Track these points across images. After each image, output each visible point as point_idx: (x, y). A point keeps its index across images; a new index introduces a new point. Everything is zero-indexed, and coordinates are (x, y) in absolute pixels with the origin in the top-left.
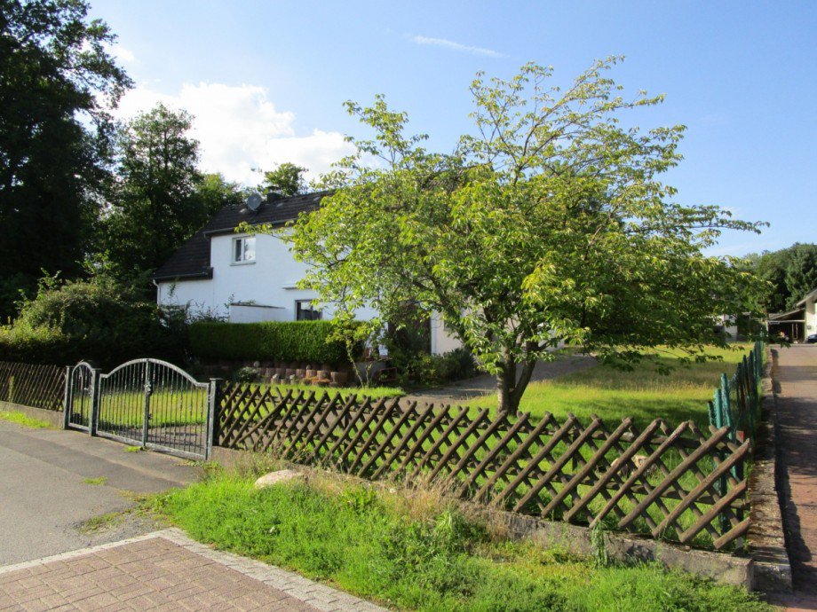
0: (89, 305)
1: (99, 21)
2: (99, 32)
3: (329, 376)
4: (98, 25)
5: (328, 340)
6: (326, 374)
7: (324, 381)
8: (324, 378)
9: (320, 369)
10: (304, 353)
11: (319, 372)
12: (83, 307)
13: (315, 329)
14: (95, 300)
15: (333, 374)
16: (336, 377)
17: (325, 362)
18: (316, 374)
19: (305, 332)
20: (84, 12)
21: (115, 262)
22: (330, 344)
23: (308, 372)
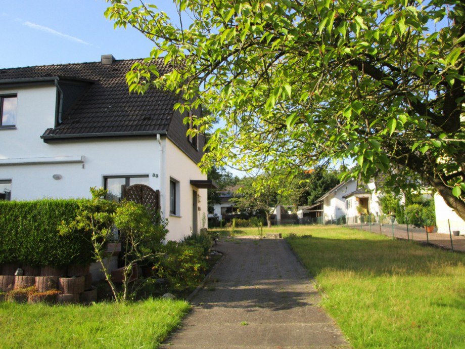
3: (56, 285)
5: (63, 229)
6: (52, 281)
7: (48, 293)
8: (47, 288)
9: (39, 275)
10: (12, 251)
11: (39, 279)
13: (35, 212)
15: (63, 281)
16: (71, 287)
17: (52, 263)
18: (33, 282)
19: (17, 217)
22: (67, 236)
23: (19, 279)
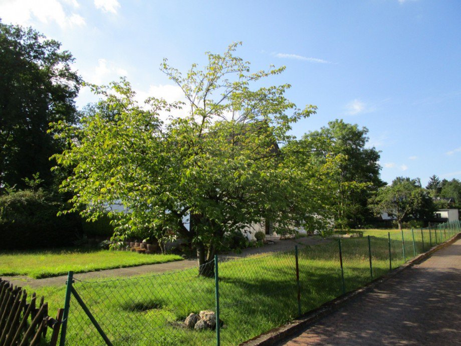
0: (22, 203)
1: (67, 52)
2: (66, 58)
3: (146, 247)
4: (66, 54)
6: (145, 245)
8: (143, 248)
12: (19, 204)
14: (27, 200)
16: (150, 247)
18: (140, 245)
20: (58, 47)
21: (42, 179)
23: (136, 244)
